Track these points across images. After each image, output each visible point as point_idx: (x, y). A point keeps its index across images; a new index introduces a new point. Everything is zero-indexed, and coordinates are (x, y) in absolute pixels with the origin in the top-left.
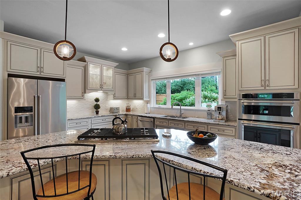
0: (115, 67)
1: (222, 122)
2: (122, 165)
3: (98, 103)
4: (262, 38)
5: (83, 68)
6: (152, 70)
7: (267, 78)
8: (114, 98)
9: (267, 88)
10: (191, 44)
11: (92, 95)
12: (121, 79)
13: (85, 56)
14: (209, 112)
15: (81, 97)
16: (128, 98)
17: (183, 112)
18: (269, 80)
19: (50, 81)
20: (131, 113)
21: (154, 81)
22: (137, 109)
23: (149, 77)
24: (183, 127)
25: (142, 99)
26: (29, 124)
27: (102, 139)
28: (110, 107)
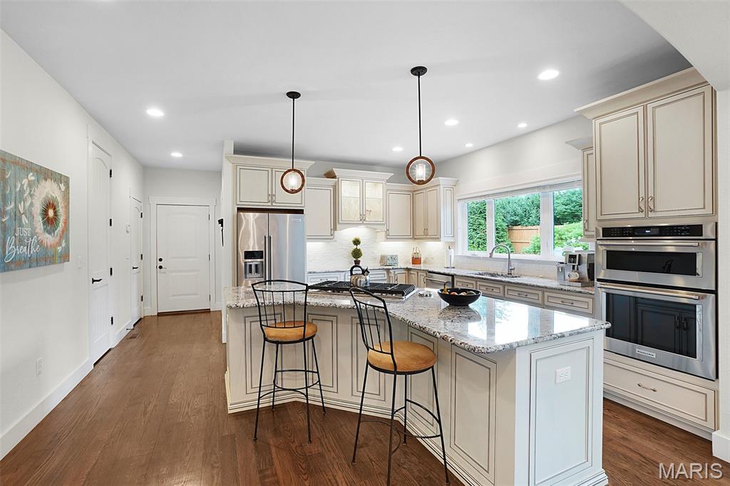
0: (388, 181)
1: (578, 287)
2: (352, 324)
3: (359, 247)
4: (640, 110)
5: (332, 189)
6: (458, 181)
7: (651, 194)
8: (388, 238)
9: (651, 215)
10: (523, 126)
11: (347, 234)
12: (400, 202)
13: (334, 169)
14: (561, 265)
15: (330, 237)
16: (414, 237)
17: (514, 265)
18: (653, 199)
19: (288, 215)
20: (422, 267)
21: (462, 202)
22: (433, 258)
23: (453, 194)
24: (501, 294)
25: (437, 238)
26: (259, 275)
27: (334, 292)
28: (380, 254)
